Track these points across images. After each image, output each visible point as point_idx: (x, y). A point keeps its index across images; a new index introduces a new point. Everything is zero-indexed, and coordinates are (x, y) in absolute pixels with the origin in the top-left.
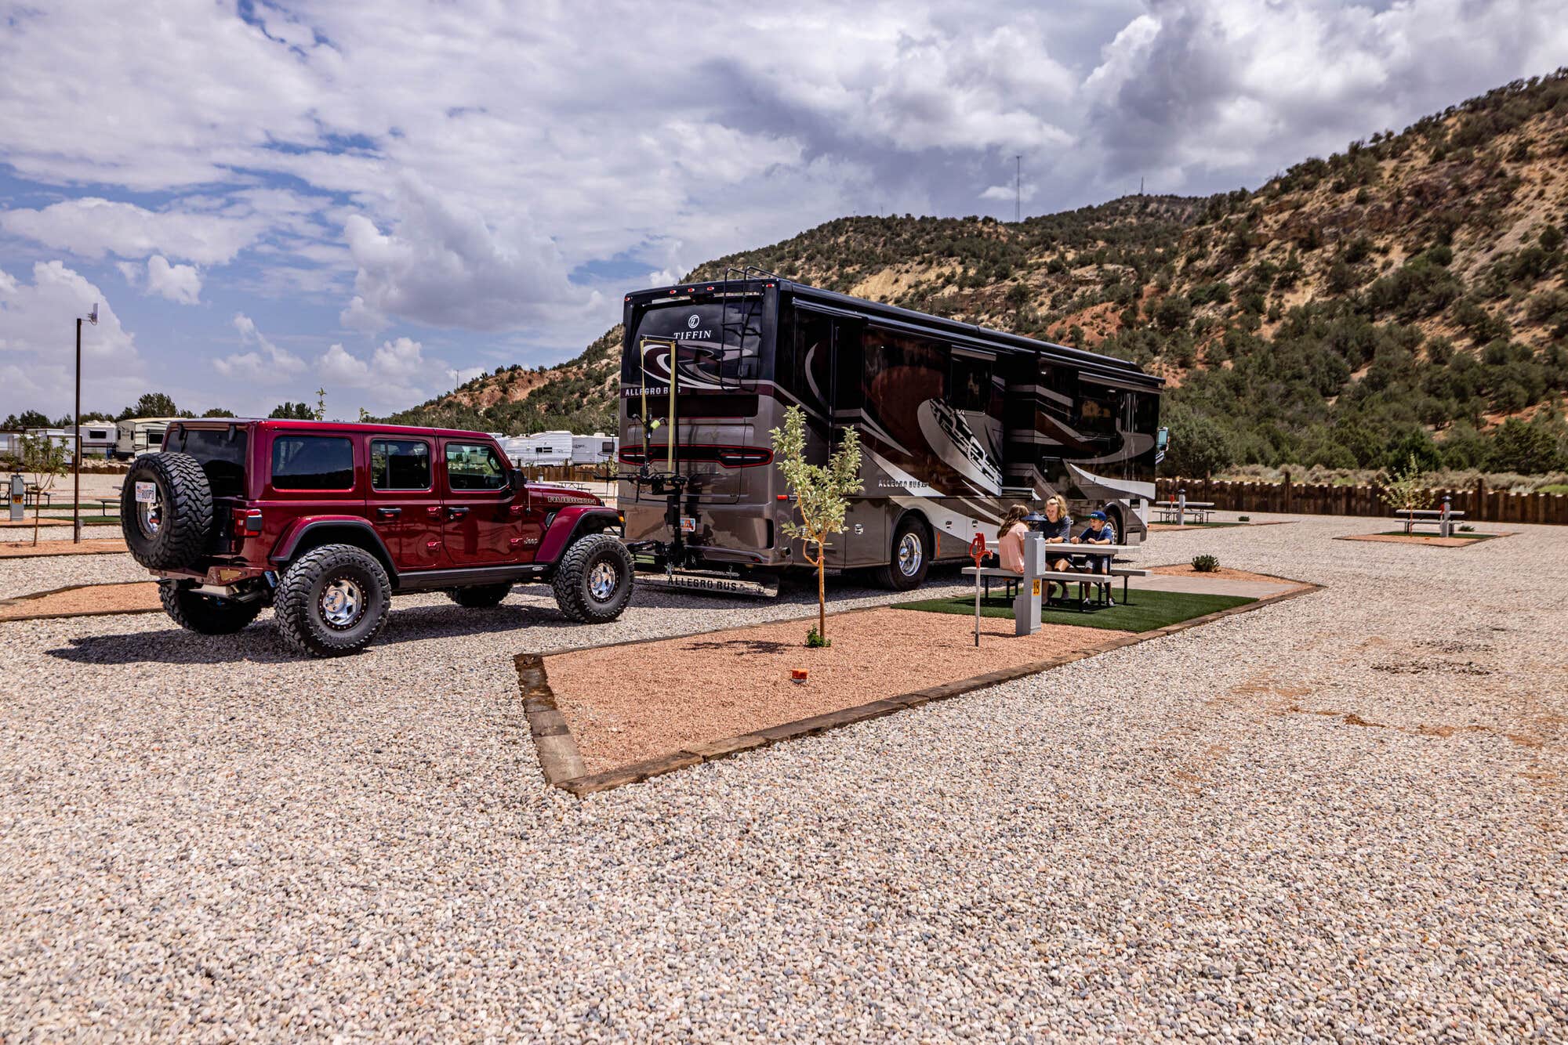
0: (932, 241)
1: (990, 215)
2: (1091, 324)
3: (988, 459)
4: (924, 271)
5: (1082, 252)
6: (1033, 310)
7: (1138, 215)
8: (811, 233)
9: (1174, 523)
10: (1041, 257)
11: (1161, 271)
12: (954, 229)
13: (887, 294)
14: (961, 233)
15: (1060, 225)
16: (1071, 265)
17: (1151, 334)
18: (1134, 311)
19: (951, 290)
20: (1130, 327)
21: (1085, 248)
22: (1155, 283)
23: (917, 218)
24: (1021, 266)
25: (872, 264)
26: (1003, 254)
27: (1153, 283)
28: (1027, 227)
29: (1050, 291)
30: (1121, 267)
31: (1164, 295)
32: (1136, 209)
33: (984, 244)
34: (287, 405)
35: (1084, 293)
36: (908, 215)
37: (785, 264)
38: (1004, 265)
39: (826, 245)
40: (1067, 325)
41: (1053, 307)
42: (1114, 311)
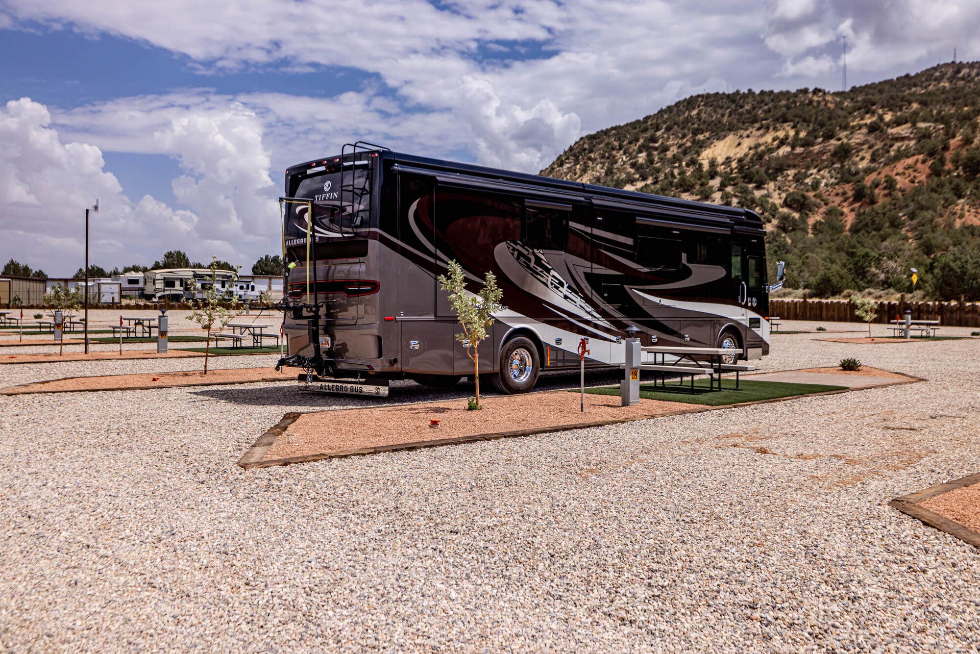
0: (769, 110)
1: (819, 87)
2: (904, 174)
3: (569, 287)
4: (762, 136)
5: (899, 114)
6: (855, 164)
7: (950, 80)
8: (670, 108)
9: (902, 337)
10: (862, 119)
11: (966, 127)
12: (788, 99)
13: (732, 155)
14: (795, 103)
15: (881, 92)
16: (888, 125)
17: (956, 180)
18: (942, 161)
19: (785, 150)
20: (938, 174)
21: (901, 110)
22: (960, 138)
23: (757, 92)
24: (845, 127)
25: (718, 131)
26: (830, 119)
27: (959, 137)
28: (851, 95)
29: (870, 148)
30: (933, 125)
31: (967, 147)
32: (949, 75)
33: (814, 111)
34: (267, 257)
35: (899, 148)
36: (750, 90)
37: (648, 135)
38: (829, 127)
39: (681, 118)
40: (882, 175)
41: (873, 160)
42: (924, 162)
